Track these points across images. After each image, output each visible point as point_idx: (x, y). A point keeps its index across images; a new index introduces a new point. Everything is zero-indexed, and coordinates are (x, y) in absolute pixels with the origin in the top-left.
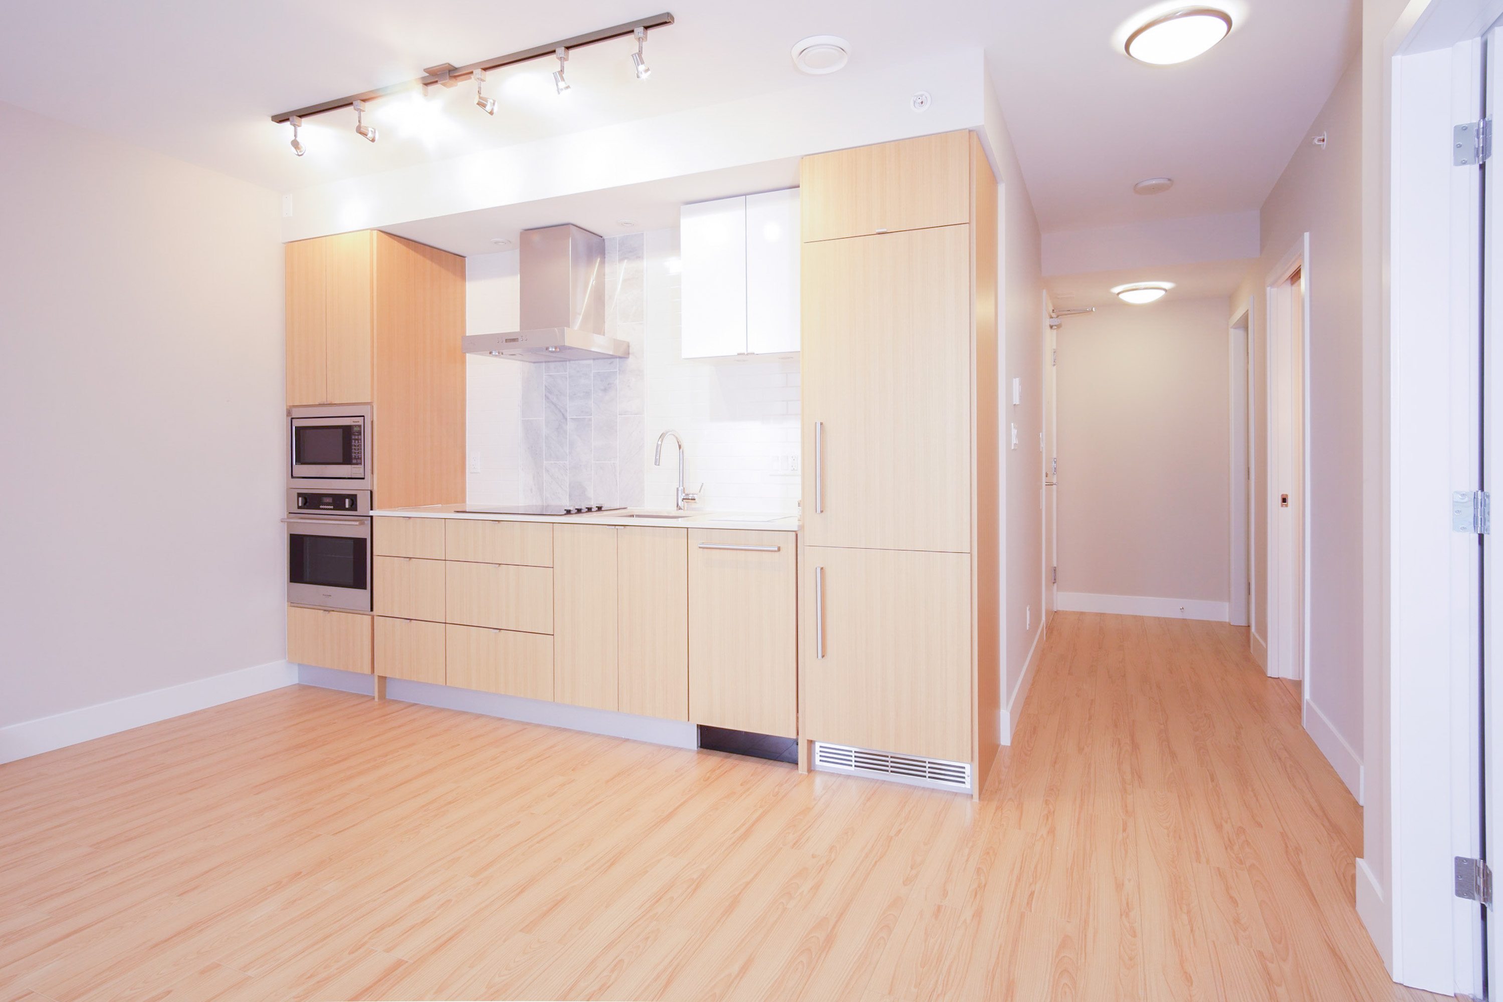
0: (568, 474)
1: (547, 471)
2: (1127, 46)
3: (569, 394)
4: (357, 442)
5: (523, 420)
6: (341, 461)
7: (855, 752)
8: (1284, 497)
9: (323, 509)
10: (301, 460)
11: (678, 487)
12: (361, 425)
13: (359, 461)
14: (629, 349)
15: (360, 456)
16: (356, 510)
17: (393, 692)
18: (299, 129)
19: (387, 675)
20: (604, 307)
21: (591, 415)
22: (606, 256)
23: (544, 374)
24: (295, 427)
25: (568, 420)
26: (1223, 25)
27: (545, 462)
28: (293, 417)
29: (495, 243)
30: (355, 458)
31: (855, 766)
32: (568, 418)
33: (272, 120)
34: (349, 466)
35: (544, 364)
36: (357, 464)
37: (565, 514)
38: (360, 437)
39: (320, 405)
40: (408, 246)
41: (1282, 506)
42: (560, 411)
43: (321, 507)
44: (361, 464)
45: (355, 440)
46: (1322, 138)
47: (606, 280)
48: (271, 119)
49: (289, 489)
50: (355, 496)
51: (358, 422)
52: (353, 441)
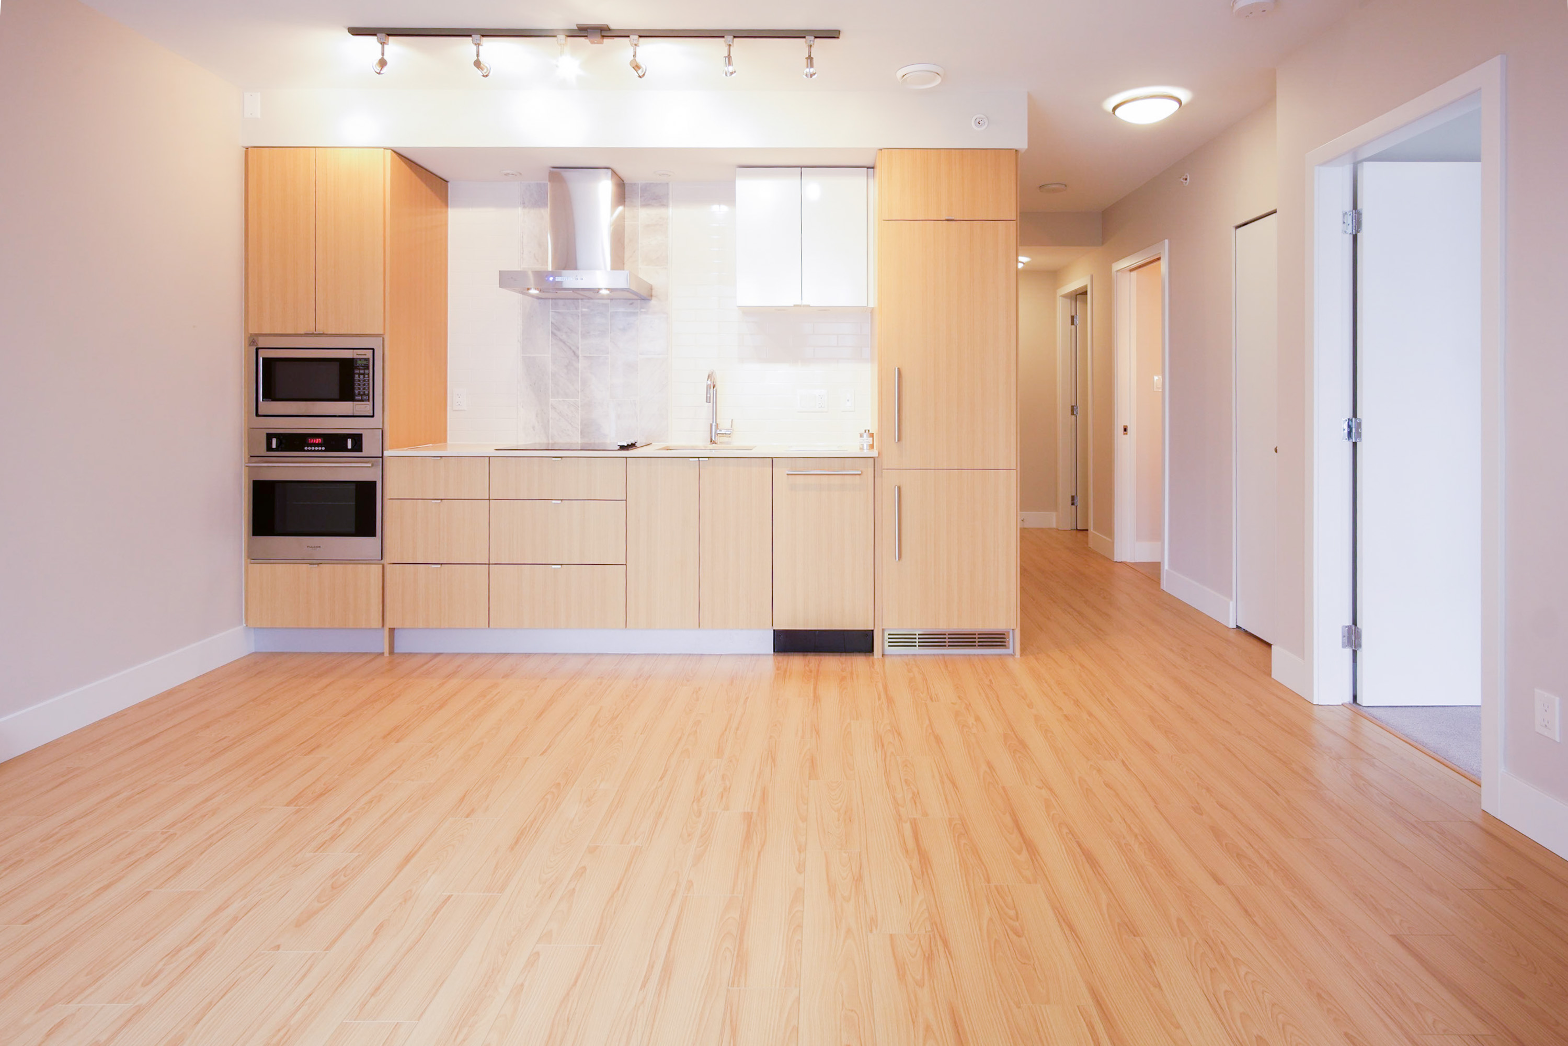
0: (580, 412)
1: (554, 408)
2: (1115, 109)
3: (581, 332)
4: (362, 376)
5: (523, 357)
6: (337, 397)
7: (919, 635)
8: (1125, 427)
9: (308, 451)
10: (270, 394)
11: (711, 423)
12: (369, 359)
13: (365, 398)
14: (652, 291)
15: (367, 392)
16: (360, 450)
17: (402, 646)
18: (385, 46)
19: (395, 627)
20: (624, 248)
21: (608, 353)
22: (626, 200)
23: (551, 311)
24: (263, 359)
25: (580, 358)
26: (1176, 105)
27: (551, 399)
28: (260, 346)
29: (506, 175)
30: (359, 394)
31: (919, 646)
32: (580, 355)
33: (349, 31)
34: (351, 403)
35: (550, 300)
36: (362, 400)
37: (618, 450)
38: (367, 371)
39: (307, 335)
40: (410, 167)
41: (1124, 434)
42: (570, 348)
43: (306, 448)
44: (368, 400)
45: (359, 374)
46: (1185, 177)
47: (626, 223)
48: (347, 31)
49: (251, 430)
50: (360, 436)
51: (365, 355)
52: (357, 376)
